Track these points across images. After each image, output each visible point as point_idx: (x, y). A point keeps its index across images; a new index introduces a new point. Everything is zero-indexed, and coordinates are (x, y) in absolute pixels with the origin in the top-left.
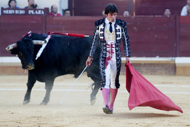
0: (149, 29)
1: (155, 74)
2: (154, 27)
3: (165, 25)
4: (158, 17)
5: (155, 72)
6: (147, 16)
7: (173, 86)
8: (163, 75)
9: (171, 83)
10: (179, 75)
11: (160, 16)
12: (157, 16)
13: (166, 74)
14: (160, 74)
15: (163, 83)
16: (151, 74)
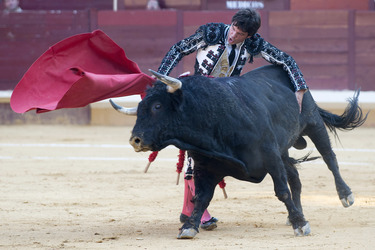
0: (38, 36)
1: (50, 124)
2: (48, 33)
3: (69, 28)
4: (55, 14)
5: (50, 118)
6: (34, 12)
7: (85, 145)
8: (65, 124)
9: (81, 140)
10: (96, 125)
11: (59, 12)
12: (53, 12)
13: (72, 123)
14: (60, 123)
15: (66, 140)
16: (43, 124)
